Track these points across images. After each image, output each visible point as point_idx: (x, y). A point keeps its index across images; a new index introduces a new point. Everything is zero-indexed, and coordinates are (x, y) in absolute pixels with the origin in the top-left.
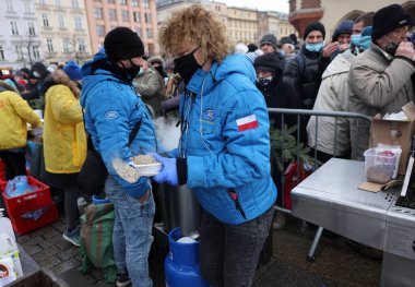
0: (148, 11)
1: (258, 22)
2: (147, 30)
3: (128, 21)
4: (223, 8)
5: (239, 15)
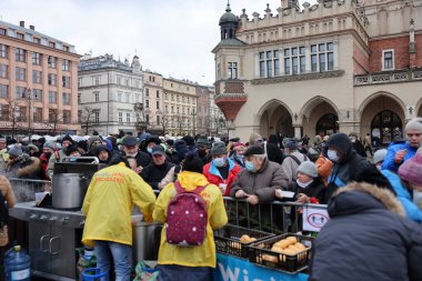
0: (68, 74)
1: (197, 97)
2: (64, 94)
3: (41, 83)
4: (158, 79)
5: (176, 88)
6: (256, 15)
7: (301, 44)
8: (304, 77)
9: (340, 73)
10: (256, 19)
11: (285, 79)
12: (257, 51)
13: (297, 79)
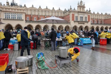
6: (4, 5)
7: (15, 13)
8: (16, 20)
9: (23, 20)
10: (4, 6)
11: (11, 20)
12: (4, 12)
13: (13, 20)
